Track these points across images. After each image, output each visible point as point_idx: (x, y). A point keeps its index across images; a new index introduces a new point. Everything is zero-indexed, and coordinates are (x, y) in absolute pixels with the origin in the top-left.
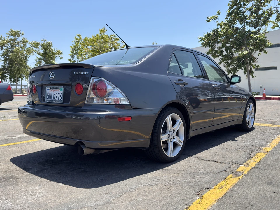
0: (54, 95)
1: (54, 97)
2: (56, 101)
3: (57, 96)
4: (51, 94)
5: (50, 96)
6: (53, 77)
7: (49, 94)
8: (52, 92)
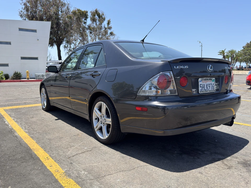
0: (207, 86)
1: (207, 87)
2: (209, 91)
3: (209, 87)
4: (204, 85)
5: (203, 87)
6: (212, 69)
7: (201, 86)
8: (205, 83)
